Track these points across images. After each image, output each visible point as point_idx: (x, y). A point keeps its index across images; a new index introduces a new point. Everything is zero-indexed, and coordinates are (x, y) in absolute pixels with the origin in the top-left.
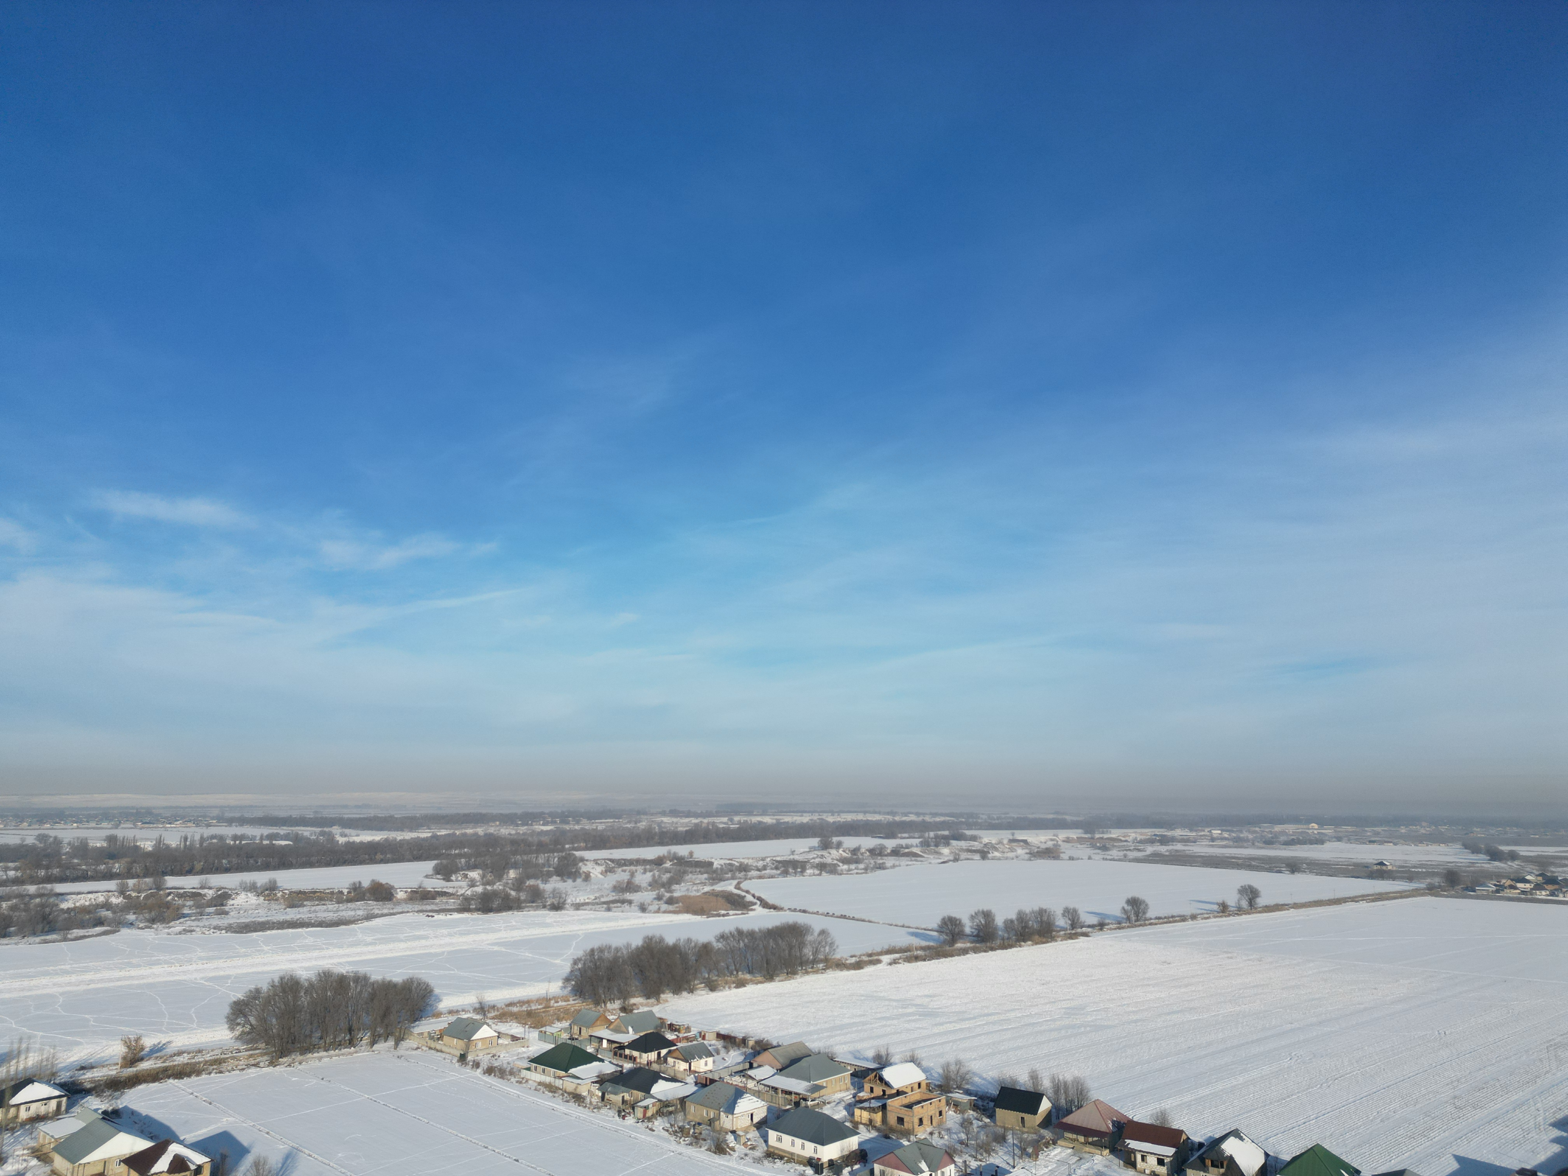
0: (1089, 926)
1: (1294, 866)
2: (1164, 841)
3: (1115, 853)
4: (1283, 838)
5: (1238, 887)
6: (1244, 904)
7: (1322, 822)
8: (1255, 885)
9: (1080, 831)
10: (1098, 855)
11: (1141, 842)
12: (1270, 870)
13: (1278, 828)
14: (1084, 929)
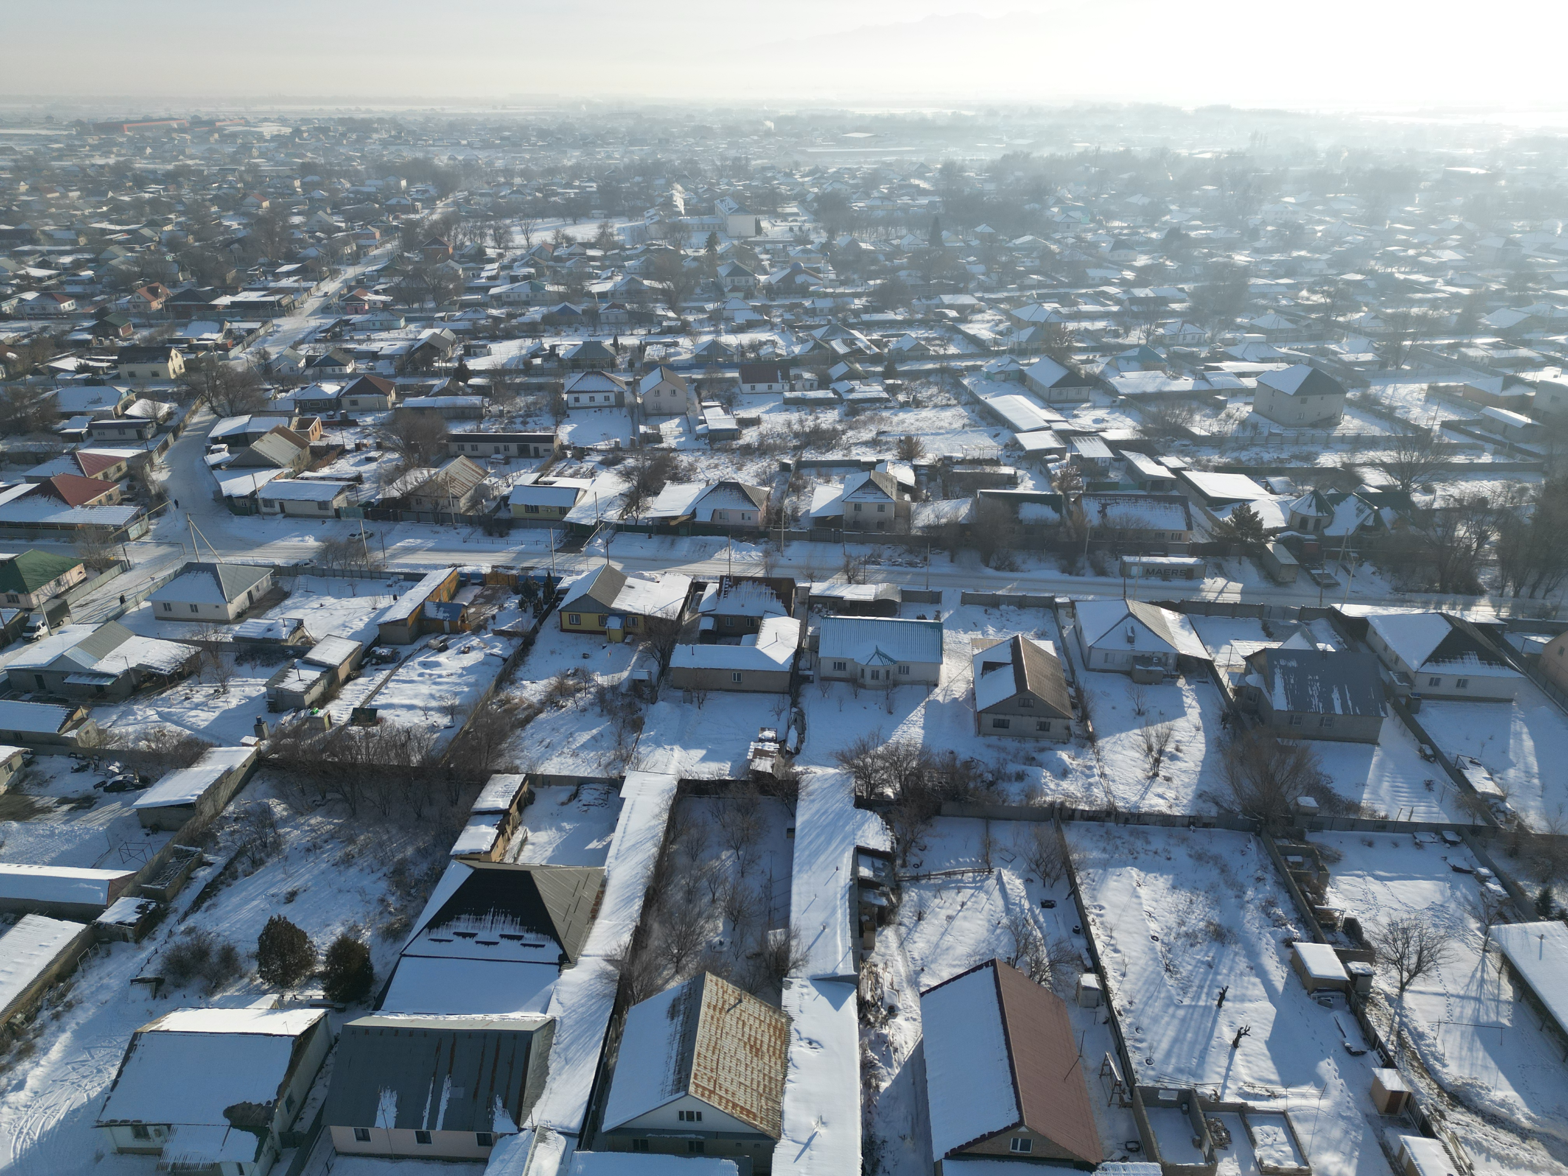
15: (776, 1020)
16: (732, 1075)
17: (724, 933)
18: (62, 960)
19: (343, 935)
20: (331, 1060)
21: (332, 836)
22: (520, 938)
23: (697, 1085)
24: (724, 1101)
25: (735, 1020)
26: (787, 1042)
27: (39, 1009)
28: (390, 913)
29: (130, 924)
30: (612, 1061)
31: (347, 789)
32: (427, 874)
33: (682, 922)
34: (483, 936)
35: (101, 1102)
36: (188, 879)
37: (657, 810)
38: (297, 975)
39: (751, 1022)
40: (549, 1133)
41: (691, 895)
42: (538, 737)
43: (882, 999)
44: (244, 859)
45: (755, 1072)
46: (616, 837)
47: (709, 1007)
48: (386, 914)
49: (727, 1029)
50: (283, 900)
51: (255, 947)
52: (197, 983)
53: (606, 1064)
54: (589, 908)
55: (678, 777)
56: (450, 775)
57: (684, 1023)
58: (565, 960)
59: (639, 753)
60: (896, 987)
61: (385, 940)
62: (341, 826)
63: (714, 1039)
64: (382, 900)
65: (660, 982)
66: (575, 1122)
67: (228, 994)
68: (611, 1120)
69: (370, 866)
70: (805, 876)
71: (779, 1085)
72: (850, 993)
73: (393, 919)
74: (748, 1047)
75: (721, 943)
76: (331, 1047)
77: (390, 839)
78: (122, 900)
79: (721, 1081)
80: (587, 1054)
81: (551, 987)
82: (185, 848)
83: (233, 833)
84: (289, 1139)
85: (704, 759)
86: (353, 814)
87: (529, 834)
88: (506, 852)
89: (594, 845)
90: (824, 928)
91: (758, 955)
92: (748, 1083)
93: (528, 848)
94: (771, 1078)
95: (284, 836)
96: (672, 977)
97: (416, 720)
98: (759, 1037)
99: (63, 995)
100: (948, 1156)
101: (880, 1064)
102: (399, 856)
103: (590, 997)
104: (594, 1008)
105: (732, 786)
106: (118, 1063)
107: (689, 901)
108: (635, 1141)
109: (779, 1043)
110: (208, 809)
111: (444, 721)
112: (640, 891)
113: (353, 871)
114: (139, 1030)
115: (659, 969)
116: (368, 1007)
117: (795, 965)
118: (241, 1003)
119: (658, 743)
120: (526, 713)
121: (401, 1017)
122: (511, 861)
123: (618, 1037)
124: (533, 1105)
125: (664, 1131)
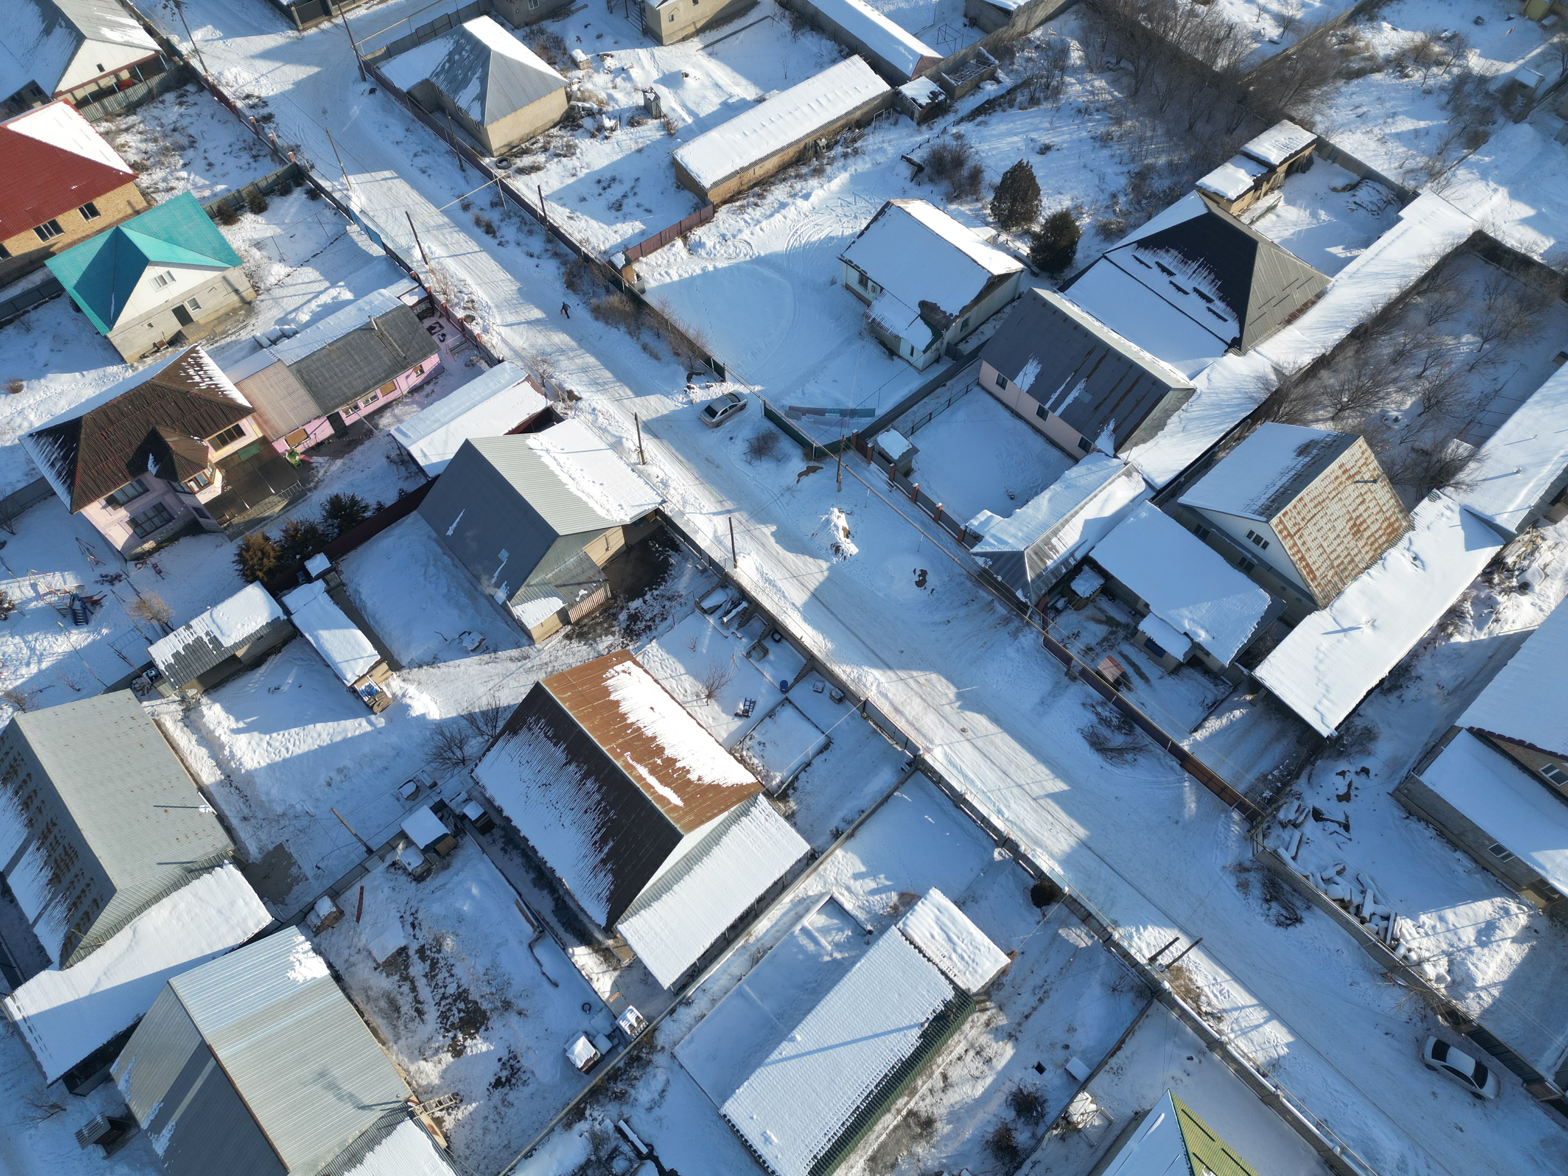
15: (1397, 519)
16: (1319, 535)
17: (1406, 413)
18: (865, 110)
19: (1067, 209)
20: (1008, 310)
21: (1104, 108)
22: (1209, 300)
23: (1281, 522)
24: (1296, 549)
25: (1357, 493)
26: (1392, 542)
27: (837, 142)
28: (1114, 211)
29: (920, 106)
30: (1221, 454)
31: (1143, 64)
32: (1165, 191)
33: (1372, 377)
34: (1179, 279)
35: (849, 242)
36: (977, 87)
37: (1427, 250)
38: (1017, 224)
39: (1372, 505)
40: (1135, 474)
41: (1400, 357)
42: (1356, 99)
43: (1523, 571)
44: (1026, 92)
45: (1342, 547)
46: (1365, 254)
47: (1340, 467)
48: (1110, 210)
49: (1343, 496)
50: (1037, 149)
51: (998, 180)
52: (945, 186)
53: (1215, 454)
54: (1293, 310)
55: (1478, 226)
56: (1243, 98)
57: (1307, 466)
58: (1236, 345)
59: (1454, 175)
60: (1548, 570)
61: (1097, 234)
62: (1118, 101)
63: (1324, 496)
64: (1114, 196)
65: (1310, 417)
66: (1161, 480)
67: (962, 208)
68: (1189, 498)
69: (1121, 156)
70: (1541, 411)
71: (1357, 570)
72: (1495, 544)
73: (1114, 219)
74: (1352, 523)
75: (1396, 420)
76: (1013, 300)
77: (1152, 137)
78: (923, 79)
79: (1306, 533)
80: (1205, 435)
81: (1210, 360)
82: (987, 54)
83: (1029, 59)
84: (952, 351)
85: (1526, 222)
86: (1134, 94)
87: (1281, 203)
88: (1248, 209)
89: (1338, 251)
90: (1517, 472)
91: (1425, 453)
92: (1329, 550)
93: (1271, 217)
94: (1352, 560)
95: (1067, 86)
96: (1325, 420)
97: (1246, 19)
98: (1369, 521)
99: (854, 140)
100: (1471, 730)
101: (1470, 621)
102: (1150, 161)
103: (1238, 390)
104: (1235, 402)
105: (1533, 271)
106: (870, 219)
107: (1394, 362)
108: (1199, 527)
109: (1384, 538)
110: (1020, 24)
111: (1272, 31)
112: (1351, 323)
113: (1106, 153)
114: (892, 201)
115: (1317, 405)
116: (1056, 284)
117: (1457, 486)
118: (970, 222)
119: (1484, 174)
120: (1363, 64)
121: (1076, 309)
122: (1247, 222)
123: (1240, 438)
124: (1136, 444)
125: (1228, 535)
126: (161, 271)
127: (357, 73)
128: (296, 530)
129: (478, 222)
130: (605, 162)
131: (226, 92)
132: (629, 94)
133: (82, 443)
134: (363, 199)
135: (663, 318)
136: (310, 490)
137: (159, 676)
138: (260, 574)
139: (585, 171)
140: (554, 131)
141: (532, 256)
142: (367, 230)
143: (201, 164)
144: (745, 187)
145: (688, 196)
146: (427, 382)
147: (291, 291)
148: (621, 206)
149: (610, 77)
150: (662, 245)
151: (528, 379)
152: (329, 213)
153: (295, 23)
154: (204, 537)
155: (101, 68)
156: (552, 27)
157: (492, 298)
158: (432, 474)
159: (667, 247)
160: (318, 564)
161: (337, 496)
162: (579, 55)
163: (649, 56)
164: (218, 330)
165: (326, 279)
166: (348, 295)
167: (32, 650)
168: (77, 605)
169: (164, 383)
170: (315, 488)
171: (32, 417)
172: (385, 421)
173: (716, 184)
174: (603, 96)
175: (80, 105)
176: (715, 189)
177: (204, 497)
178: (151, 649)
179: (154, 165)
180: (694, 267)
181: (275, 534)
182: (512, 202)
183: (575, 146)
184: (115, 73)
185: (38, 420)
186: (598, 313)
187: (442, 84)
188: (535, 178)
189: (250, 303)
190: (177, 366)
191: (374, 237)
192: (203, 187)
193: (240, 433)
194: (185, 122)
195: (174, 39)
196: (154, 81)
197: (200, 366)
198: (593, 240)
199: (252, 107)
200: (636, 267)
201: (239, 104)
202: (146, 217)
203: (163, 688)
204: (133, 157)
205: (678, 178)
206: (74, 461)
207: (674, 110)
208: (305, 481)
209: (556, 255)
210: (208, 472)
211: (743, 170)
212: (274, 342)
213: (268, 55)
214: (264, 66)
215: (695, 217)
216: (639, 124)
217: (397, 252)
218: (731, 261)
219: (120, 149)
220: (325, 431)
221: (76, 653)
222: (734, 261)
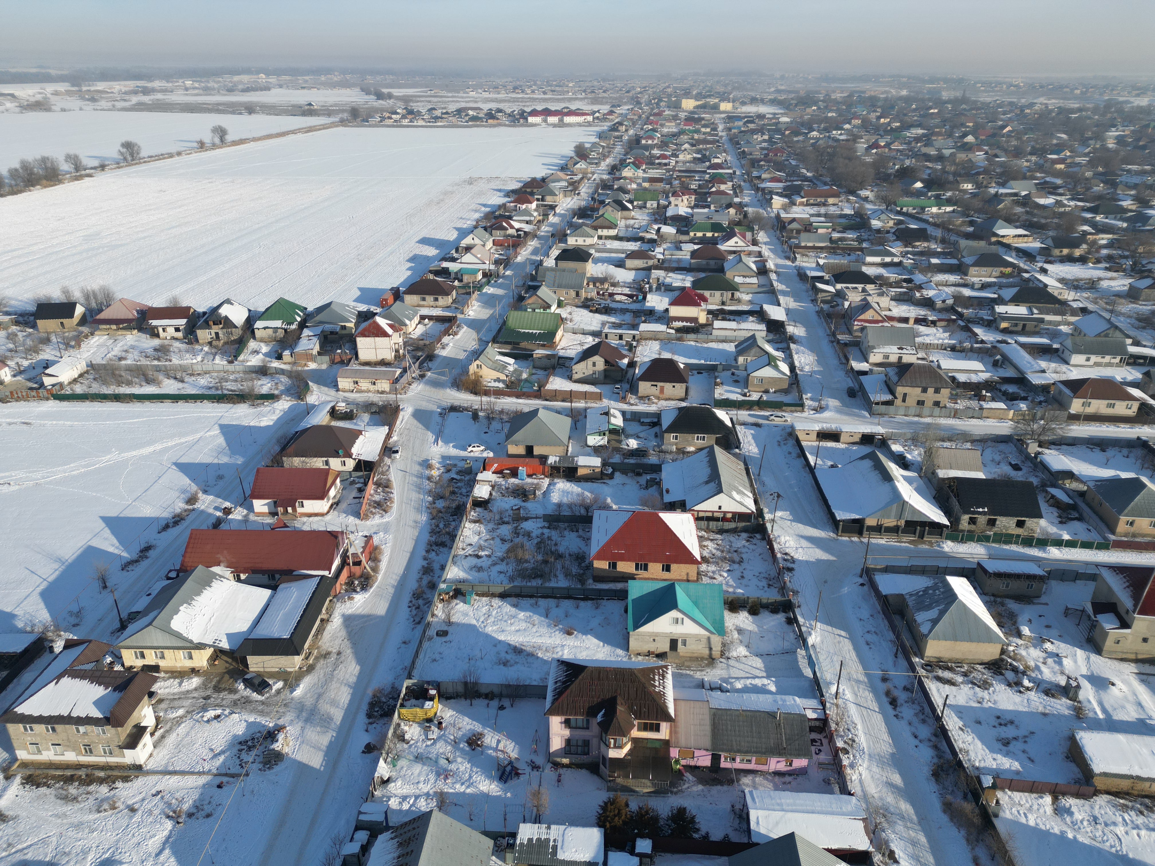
0: (92, 168)
1: (250, 109)
2: (146, 91)
3: (103, 104)
4: (241, 87)
5: (211, 127)
6: (217, 140)
7: (268, 73)
8: (224, 125)
9: (67, 84)
10: (89, 106)
11: (126, 93)
12: (233, 113)
13: (236, 78)
14: (88, 171)
126: (680, 615)
127: (859, 571)
128: (647, 812)
129: (888, 693)
130: (1011, 707)
131: (776, 546)
132: (1055, 673)
133: (578, 681)
134: (819, 639)
135: (1004, 847)
136: (672, 792)
137: (512, 846)
138: (608, 825)
139: (990, 704)
140: (979, 667)
141: (916, 737)
142: (810, 658)
143: (738, 574)
144: (1136, 793)
145: (1074, 770)
146: (790, 773)
147: (742, 666)
148: (1008, 743)
149: (1044, 655)
150: (1031, 791)
151: (864, 820)
152: (792, 636)
153: (837, 529)
154: (595, 778)
155: (720, 507)
156: (1012, 605)
157: (869, 748)
158: (754, 839)
159: (1034, 795)
160: (644, 845)
161: (685, 809)
162: (1026, 630)
163: (1085, 657)
164: (686, 664)
165: (766, 671)
166: (773, 688)
167: (470, 777)
168: (509, 769)
169: (639, 675)
170: (676, 793)
171: (566, 652)
172: (746, 780)
173: (1105, 775)
174: (1032, 664)
175: (698, 519)
176: (1103, 778)
177: (613, 754)
178: (522, 826)
179: (713, 563)
180: (1055, 826)
181: (634, 806)
182: (920, 694)
183: (991, 685)
184: (725, 513)
185: (567, 655)
186: (948, 807)
187: (911, 602)
188: (947, 689)
189: (713, 659)
190: (652, 670)
191: (812, 664)
192: (731, 586)
193: (657, 729)
194: (744, 550)
195: (766, 510)
196: (742, 525)
197: (664, 677)
198: (972, 755)
199: (785, 560)
200: (999, 794)
201: (779, 555)
202: (691, 586)
203: (509, 856)
204: (706, 553)
205: (1070, 750)
206: (567, 688)
207: (1089, 702)
208: (673, 785)
209: (936, 747)
210: (625, 740)
211: (1139, 778)
212: (712, 689)
213: (810, 539)
214: (805, 543)
215: (1074, 788)
216: (1053, 696)
217: (821, 681)
218: (1094, 843)
219: (702, 547)
220: (705, 760)
221: (486, 797)
222: (1098, 845)
